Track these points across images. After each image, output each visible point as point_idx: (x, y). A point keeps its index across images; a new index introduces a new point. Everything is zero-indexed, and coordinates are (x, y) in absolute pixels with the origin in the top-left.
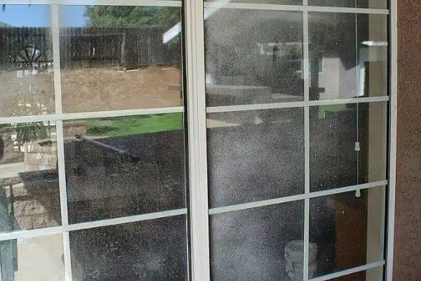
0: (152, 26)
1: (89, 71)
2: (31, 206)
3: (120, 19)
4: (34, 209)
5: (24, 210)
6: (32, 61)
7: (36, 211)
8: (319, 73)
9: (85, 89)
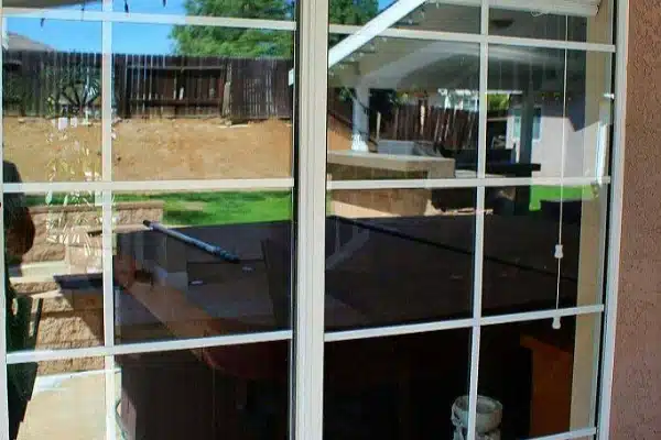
0: (274, 58)
1: (173, 124)
2: (71, 328)
3: (225, 44)
4: (74, 331)
5: (59, 333)
6: (84, 106)
7: (78, 336)
8: (534, 141)
9: (164, 151)
